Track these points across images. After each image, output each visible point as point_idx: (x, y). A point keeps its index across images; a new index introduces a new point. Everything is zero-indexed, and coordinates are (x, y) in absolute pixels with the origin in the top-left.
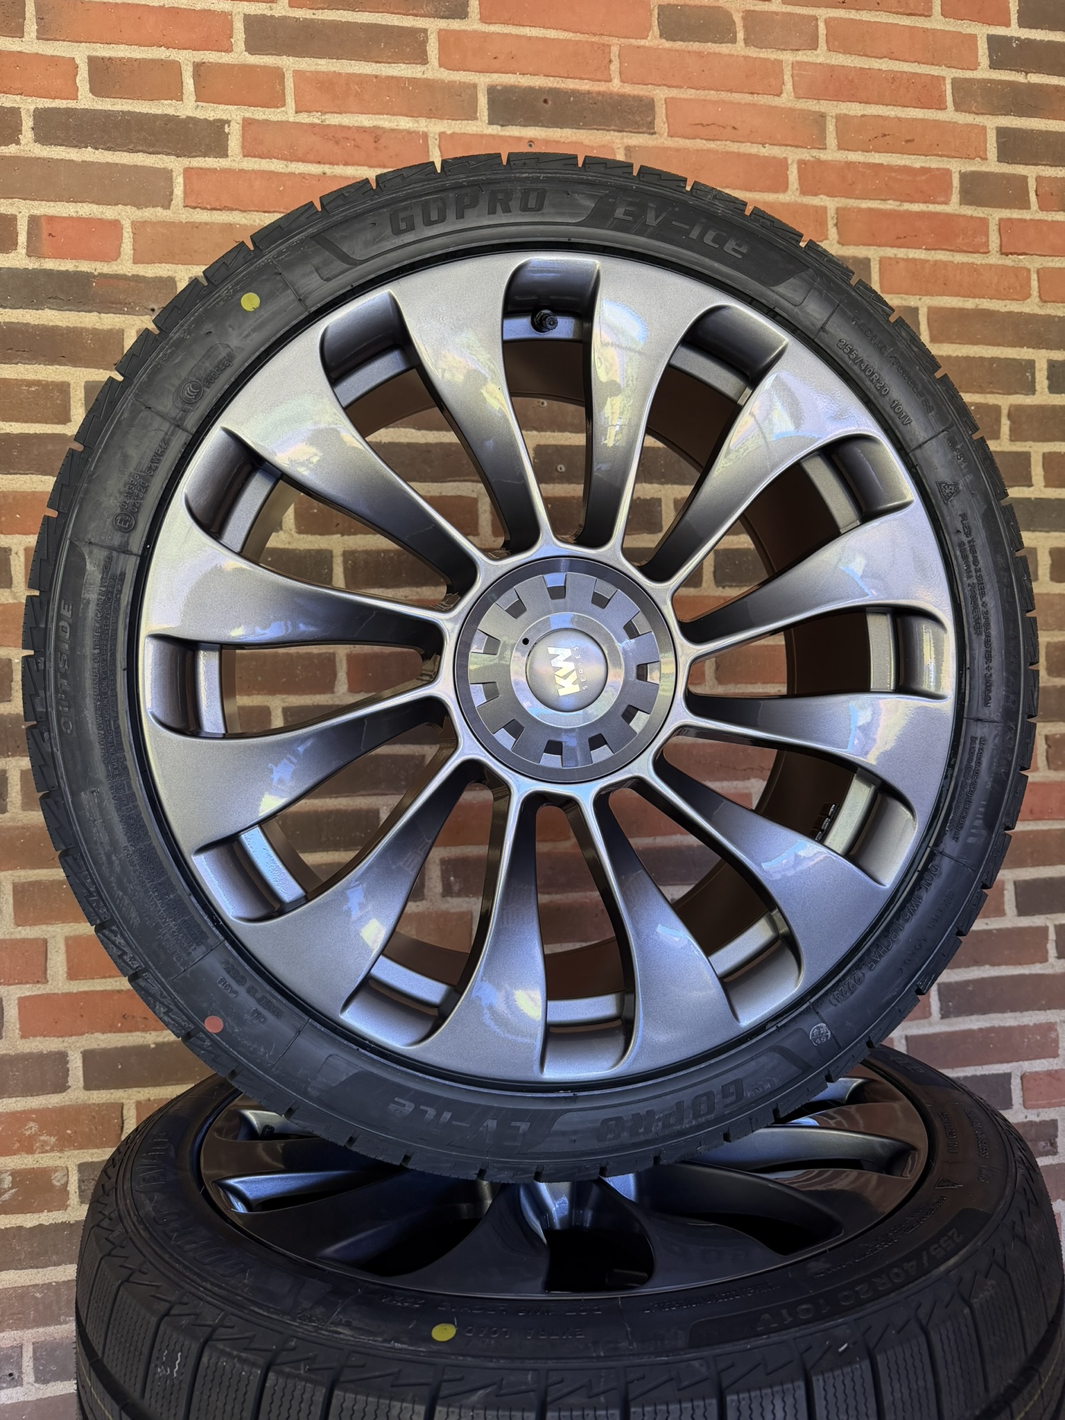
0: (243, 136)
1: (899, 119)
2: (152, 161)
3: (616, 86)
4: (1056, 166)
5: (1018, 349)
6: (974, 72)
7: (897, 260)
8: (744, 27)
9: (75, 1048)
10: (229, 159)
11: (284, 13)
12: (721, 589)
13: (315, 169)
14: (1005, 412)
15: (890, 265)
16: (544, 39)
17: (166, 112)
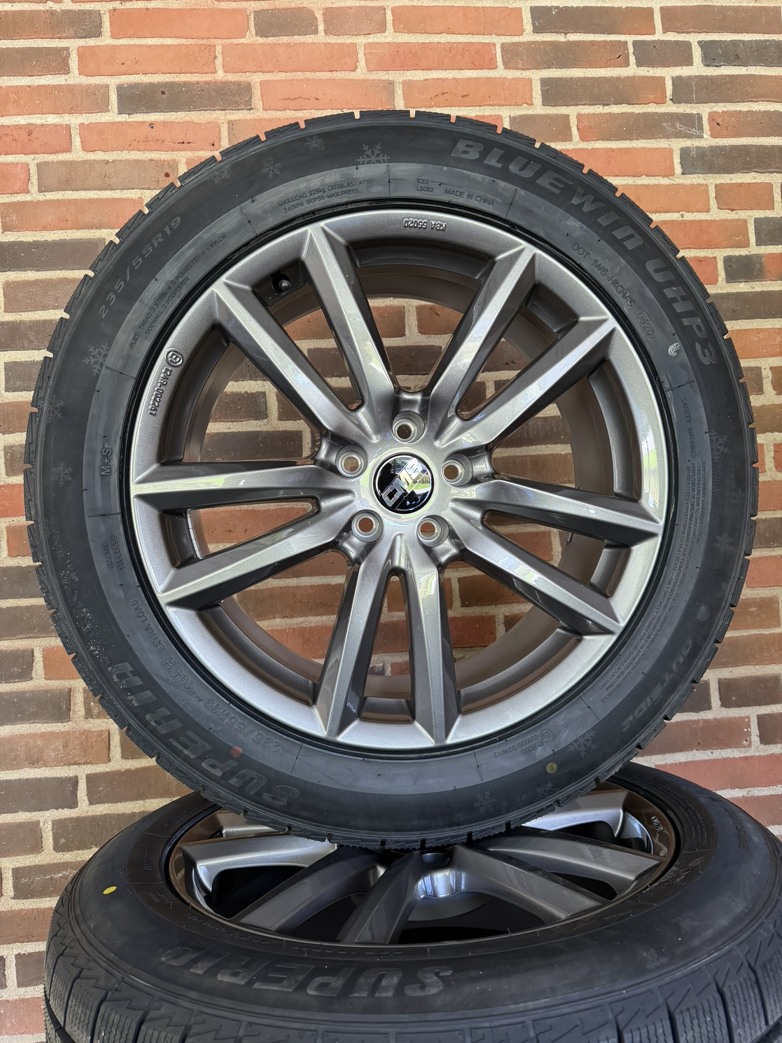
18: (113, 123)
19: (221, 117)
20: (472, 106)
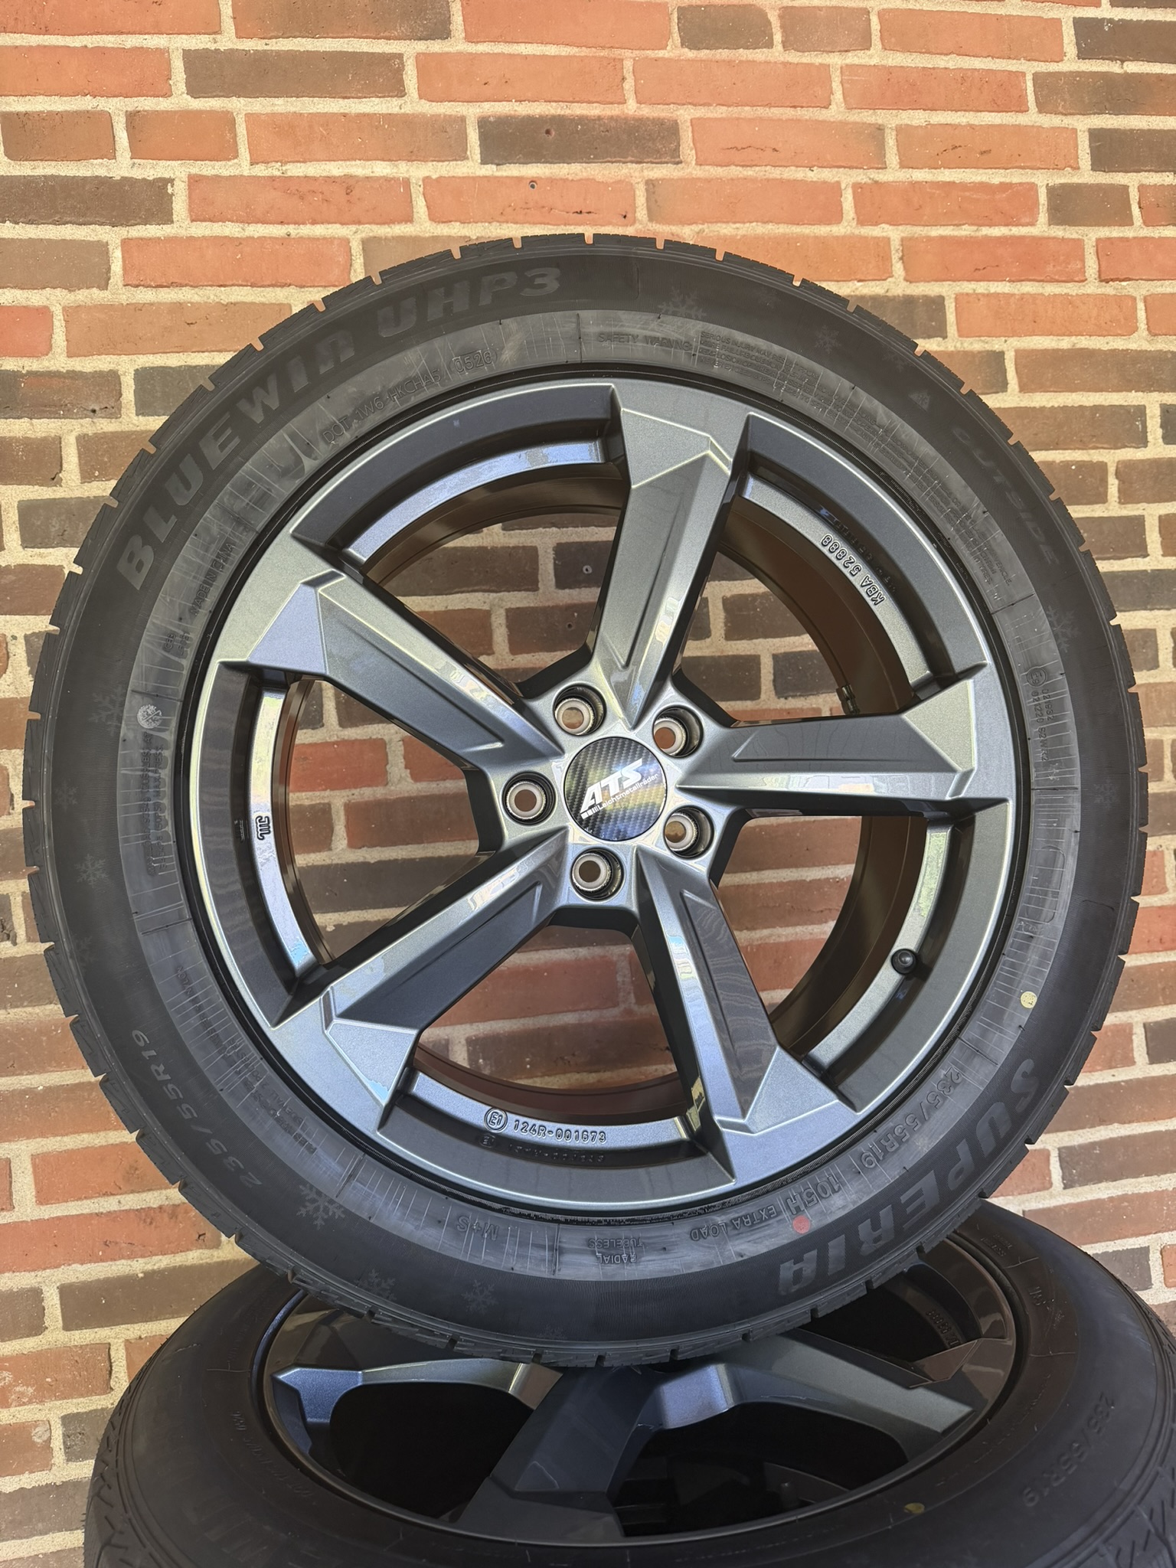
0: (190, 197)
1: (972, 127)
2: (84, 234)
3: (632, 108)
4: (1162, 171)
5: (1124, 393)
6: (1060, 64)
7: (978, 297)
8: (781, 27)
9: (50, 1282)
10: (175, 225)
11: (229, 45)
12: (782, 700)
13: (277, 231)
14: (1112, 470)
15: (968, 302)
16: (544, 57)
17: (97, 174)
18: (475, 179)
19: (637, 174)
20: (996, 168)
